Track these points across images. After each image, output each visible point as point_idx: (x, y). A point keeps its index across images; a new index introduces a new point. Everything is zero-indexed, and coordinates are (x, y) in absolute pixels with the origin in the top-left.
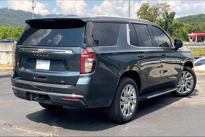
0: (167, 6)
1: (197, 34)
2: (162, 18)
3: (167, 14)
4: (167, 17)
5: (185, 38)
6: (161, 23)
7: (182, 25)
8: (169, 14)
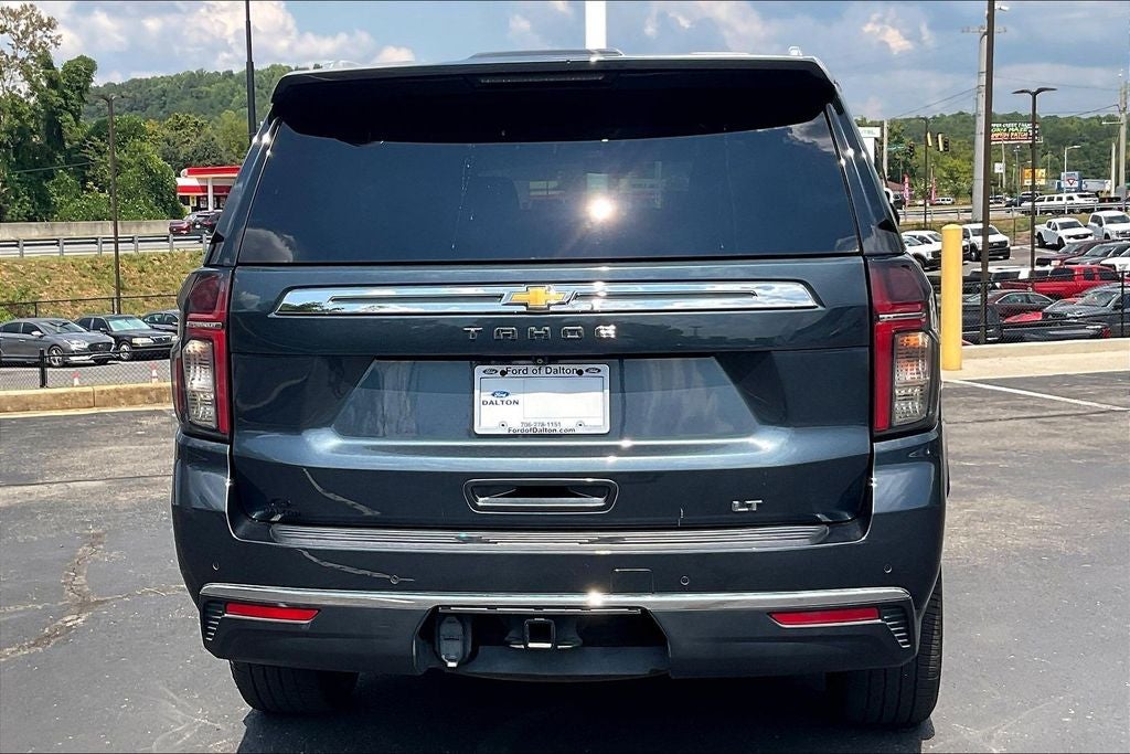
0: (42, 25)
1: (210, 180)
2: (24, 87)
3: (48, 65)
4: (53, 83)
5: (160, 201)
6: (18, 115)
7: (135, 131)
8: (59, 66)
